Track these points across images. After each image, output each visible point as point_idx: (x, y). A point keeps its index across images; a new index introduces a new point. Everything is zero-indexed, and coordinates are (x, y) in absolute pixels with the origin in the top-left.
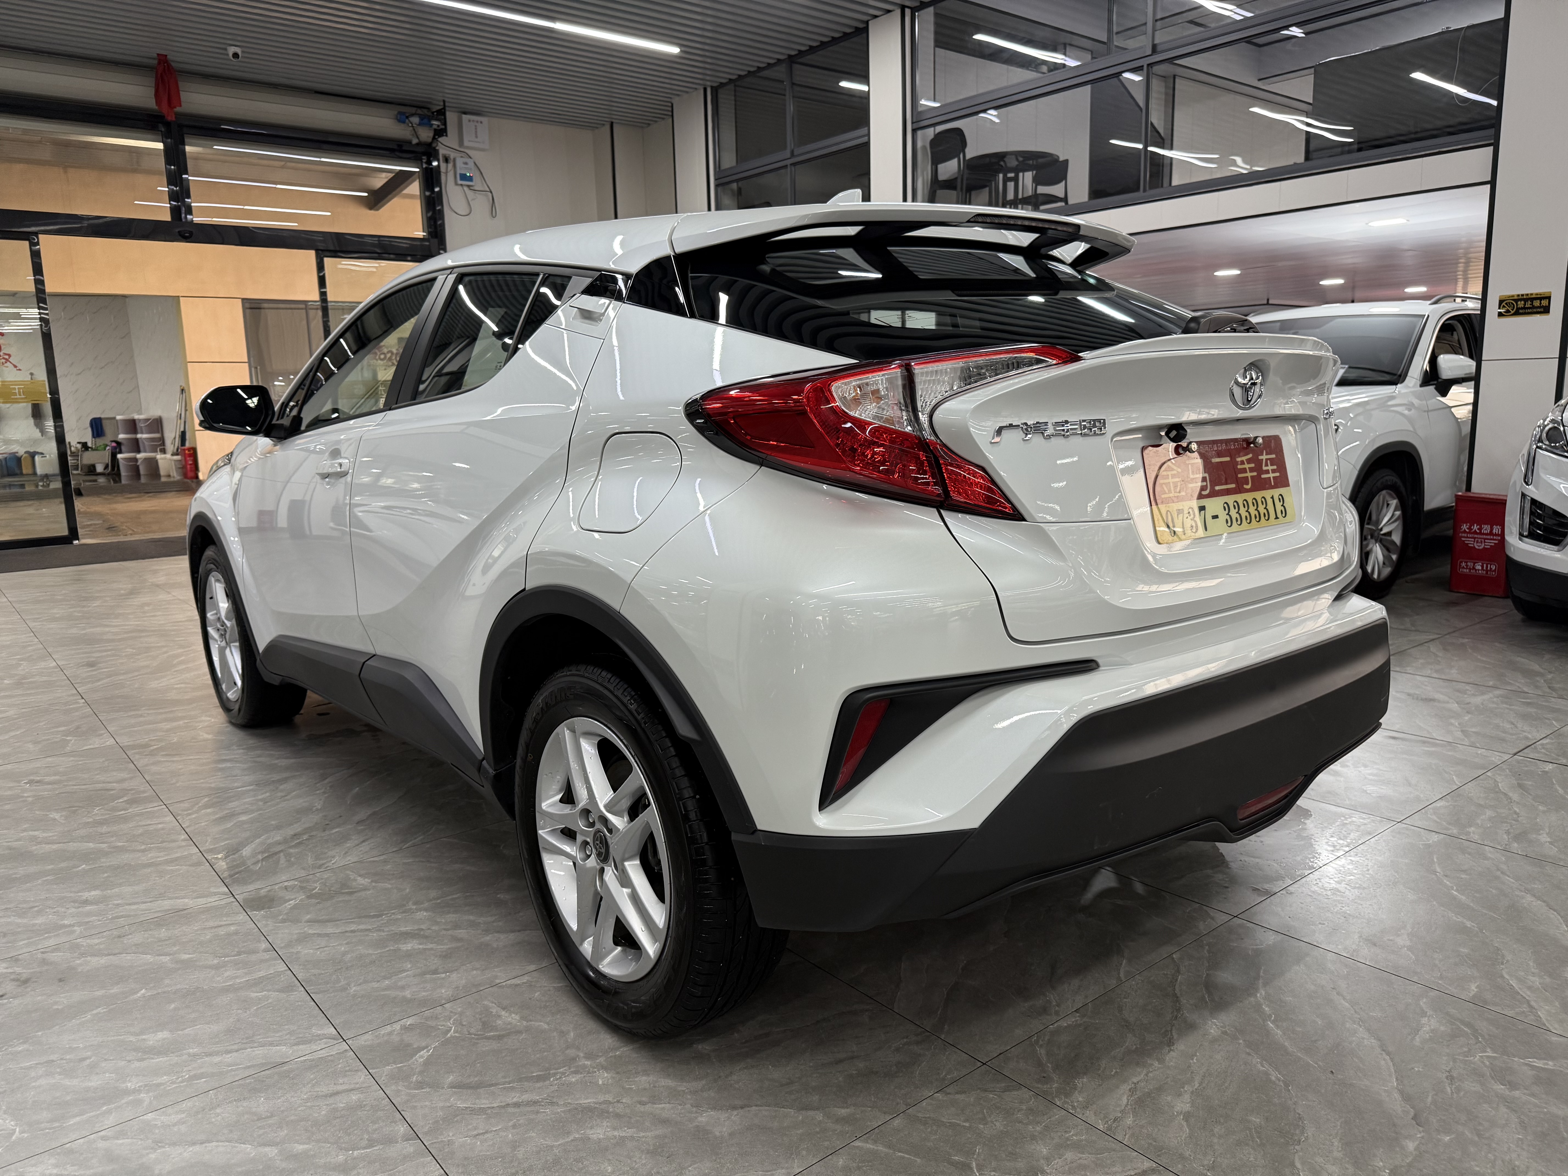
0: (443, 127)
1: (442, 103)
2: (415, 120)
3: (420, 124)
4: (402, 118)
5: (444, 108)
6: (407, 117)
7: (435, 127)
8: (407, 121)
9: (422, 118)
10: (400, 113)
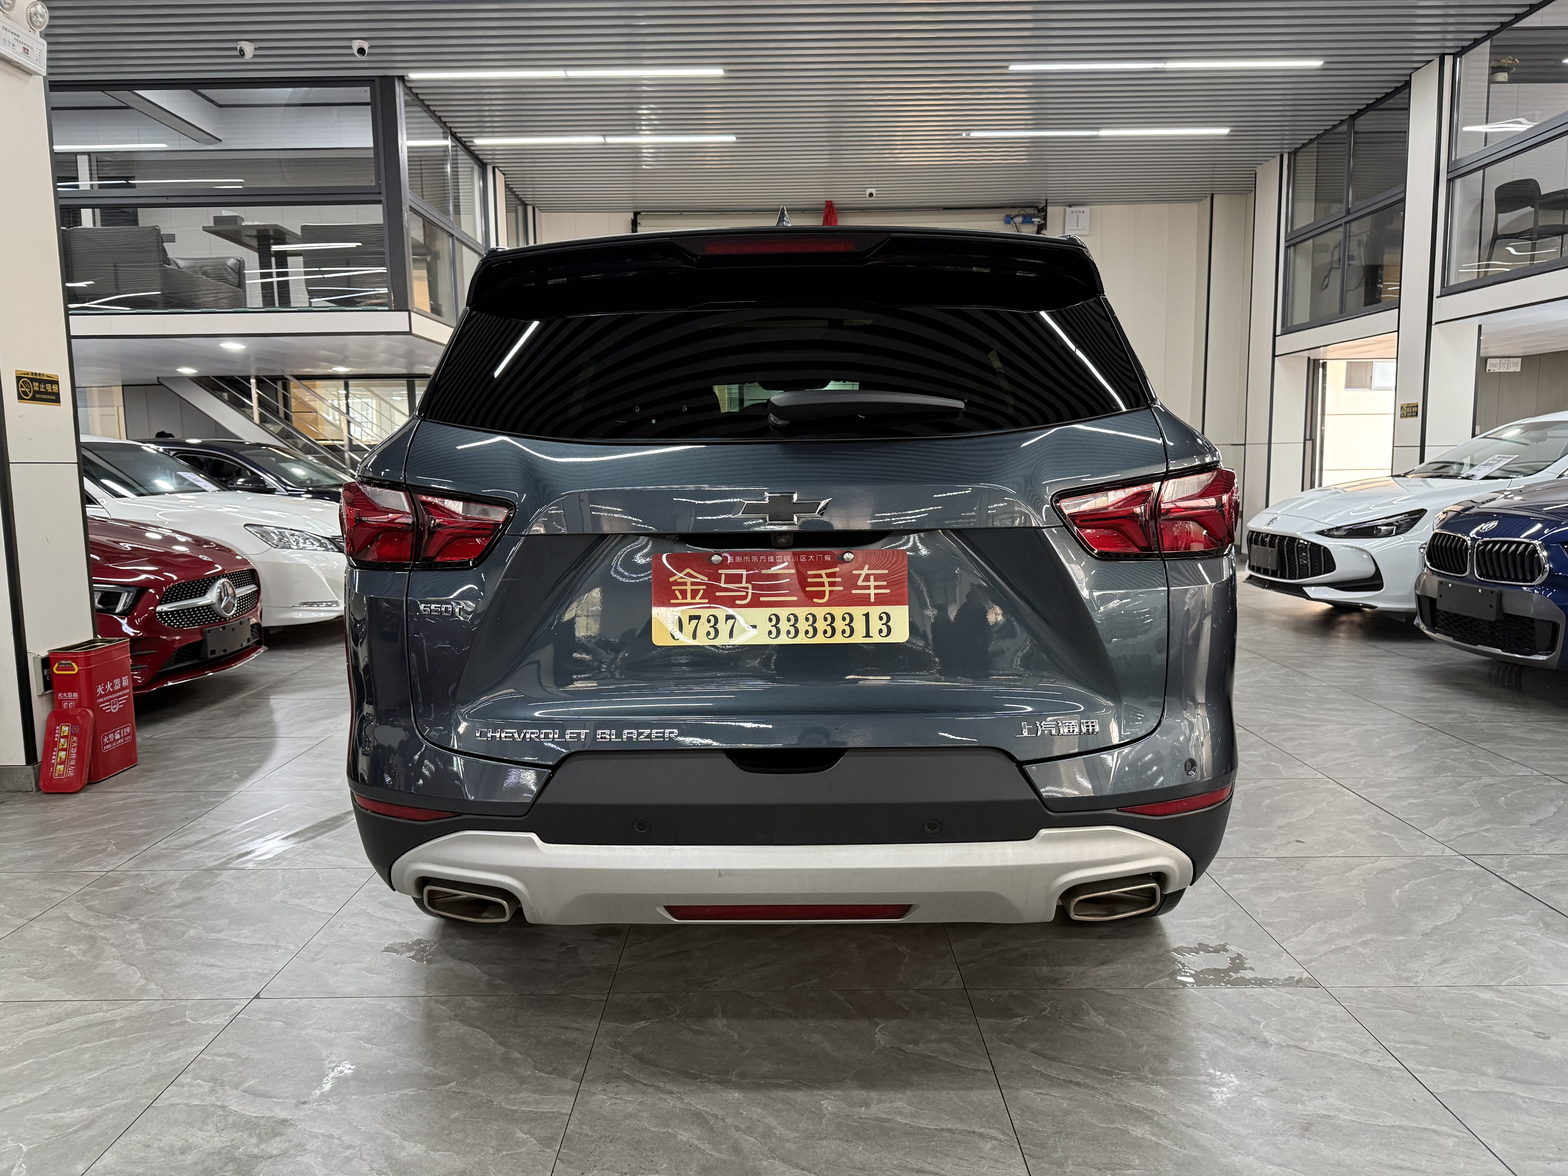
0: (1043, 222)
1: (1044, 201)
2: (1019, 220)
3: (1023, 222)
4: (1009, 220)
5: (1046, 206)
6: (1012, 219)
7: (1037, 223)
8: (1012, 222)
9: (1024, 217)
10: (1007, 216)
